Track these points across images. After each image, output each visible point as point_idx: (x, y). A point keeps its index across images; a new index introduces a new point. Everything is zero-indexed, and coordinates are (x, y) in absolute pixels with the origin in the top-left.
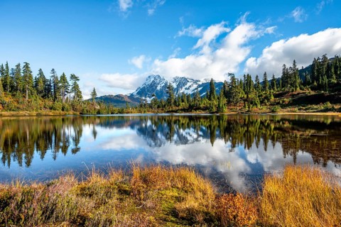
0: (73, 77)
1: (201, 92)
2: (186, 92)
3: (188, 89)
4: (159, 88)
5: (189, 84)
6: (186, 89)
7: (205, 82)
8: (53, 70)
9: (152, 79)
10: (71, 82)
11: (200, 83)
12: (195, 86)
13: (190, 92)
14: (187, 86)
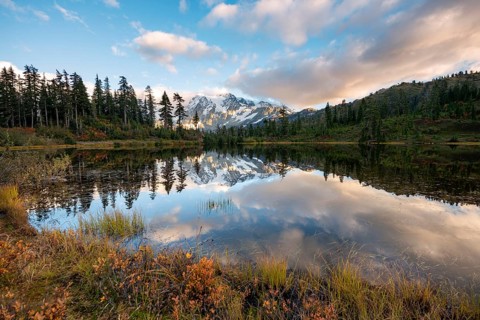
0: (177, 97)
1: (256, 118)
2: (238, 117)
3: (241, 114)
4: (205, 112)
5: (241, 109)
6: (238, 114)
7: (259, 106)
8: (149, 87)
9: (197, 102)
10: (174, 104)
11: (255, 108)
12: (249, 111)
13: (242, 119)
14: (239, 111)
